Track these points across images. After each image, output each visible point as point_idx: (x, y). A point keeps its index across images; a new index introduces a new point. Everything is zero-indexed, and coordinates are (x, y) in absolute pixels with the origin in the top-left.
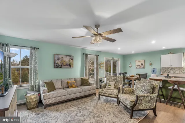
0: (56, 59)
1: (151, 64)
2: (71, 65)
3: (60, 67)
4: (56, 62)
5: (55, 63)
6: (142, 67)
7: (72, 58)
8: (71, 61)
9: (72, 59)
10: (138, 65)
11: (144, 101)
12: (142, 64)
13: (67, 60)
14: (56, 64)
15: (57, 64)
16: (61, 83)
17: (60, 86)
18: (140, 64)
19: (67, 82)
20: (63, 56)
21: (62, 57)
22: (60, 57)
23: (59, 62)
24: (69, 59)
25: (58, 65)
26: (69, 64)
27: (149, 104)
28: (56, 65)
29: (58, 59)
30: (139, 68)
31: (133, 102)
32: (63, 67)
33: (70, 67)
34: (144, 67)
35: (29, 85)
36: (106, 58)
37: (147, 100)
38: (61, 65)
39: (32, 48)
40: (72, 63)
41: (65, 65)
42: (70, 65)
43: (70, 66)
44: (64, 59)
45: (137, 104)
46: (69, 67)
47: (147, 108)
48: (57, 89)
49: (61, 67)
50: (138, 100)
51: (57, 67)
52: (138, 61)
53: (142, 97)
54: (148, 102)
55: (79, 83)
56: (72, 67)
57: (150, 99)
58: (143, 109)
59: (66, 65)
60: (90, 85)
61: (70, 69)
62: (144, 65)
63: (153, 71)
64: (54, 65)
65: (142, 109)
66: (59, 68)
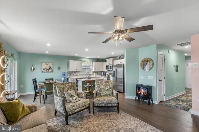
1: (59, 68)
6: (50, 71)
10: (44, 68)
12: (50, 68)
18: (48, 68)
30: (46, 72)
34: (52, 71)
52: (45, 63)
62: (52, 68)
63: (64, 75)
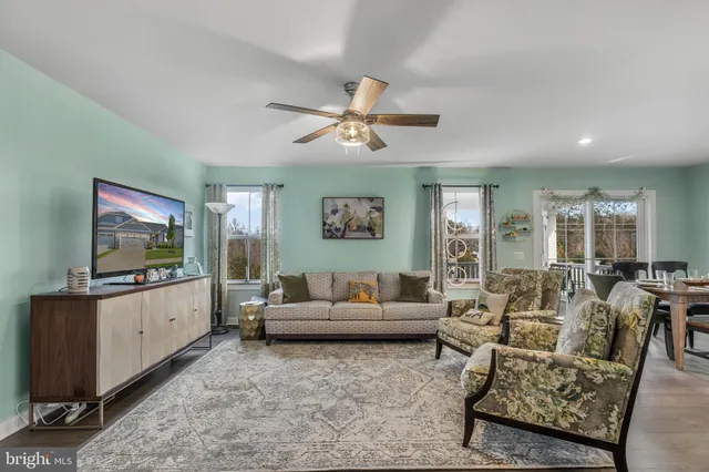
0: (328, 211)
2: (377, 229)
3: (339, 234)
4: (329, 222)
5: (324, 224)
7: (379, 205)
8: (377, 214)
9: (380, 209)
11: (535, 385)
13: (362, 212)
14: (327, 227)
15: (330, 225)
16: (332, 285)
17: (328, 294)
19: (349, 284)
20: (349, 202)
21: (346, 206)
22: (340, 204)
23: (336, 220)
24: (369, 209)
25: (333, 228)
26: (367, 225)
27: (573, 409)
28: (329, 231)
29: (334, 212)
31: (479, 377)
32: (348, 234)
33: (374, 235)
35: (259, 281)
36: (546, 192)
37: (558, 385)
38: (342, 228)
39: (268, 187)
40: (379, 221)
41: (355, 228)
42: (370, 229)
43: (371, 231)
44: (351, 211)
45: (493, 391)
46: (368, 235)
47: (555, 422)
48: (317, 299)
49: (343, 237)
50: (498, 370)
51: (331, 237)
53: (520, 361)
54: (565, 398)
55: (393, 291)
56: (378, 235)
57: (576, 383)
58: (530, 421)
59: (360, 228)
60: (427, 302)
61: (373, 242)
64: (324, 230)
65: (521, 419)
66: (337, 238)
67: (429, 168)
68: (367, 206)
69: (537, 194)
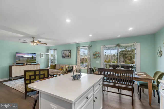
13: (67, 53)
23: (63, 55)
36: (104, 46)
42: (69, 56)
49: (65, 58)
56: (70, 58)
59: (67, 56)
61: (69, 59)
67: (79, 43)
68: (68, 52)
69: (102, 47)
